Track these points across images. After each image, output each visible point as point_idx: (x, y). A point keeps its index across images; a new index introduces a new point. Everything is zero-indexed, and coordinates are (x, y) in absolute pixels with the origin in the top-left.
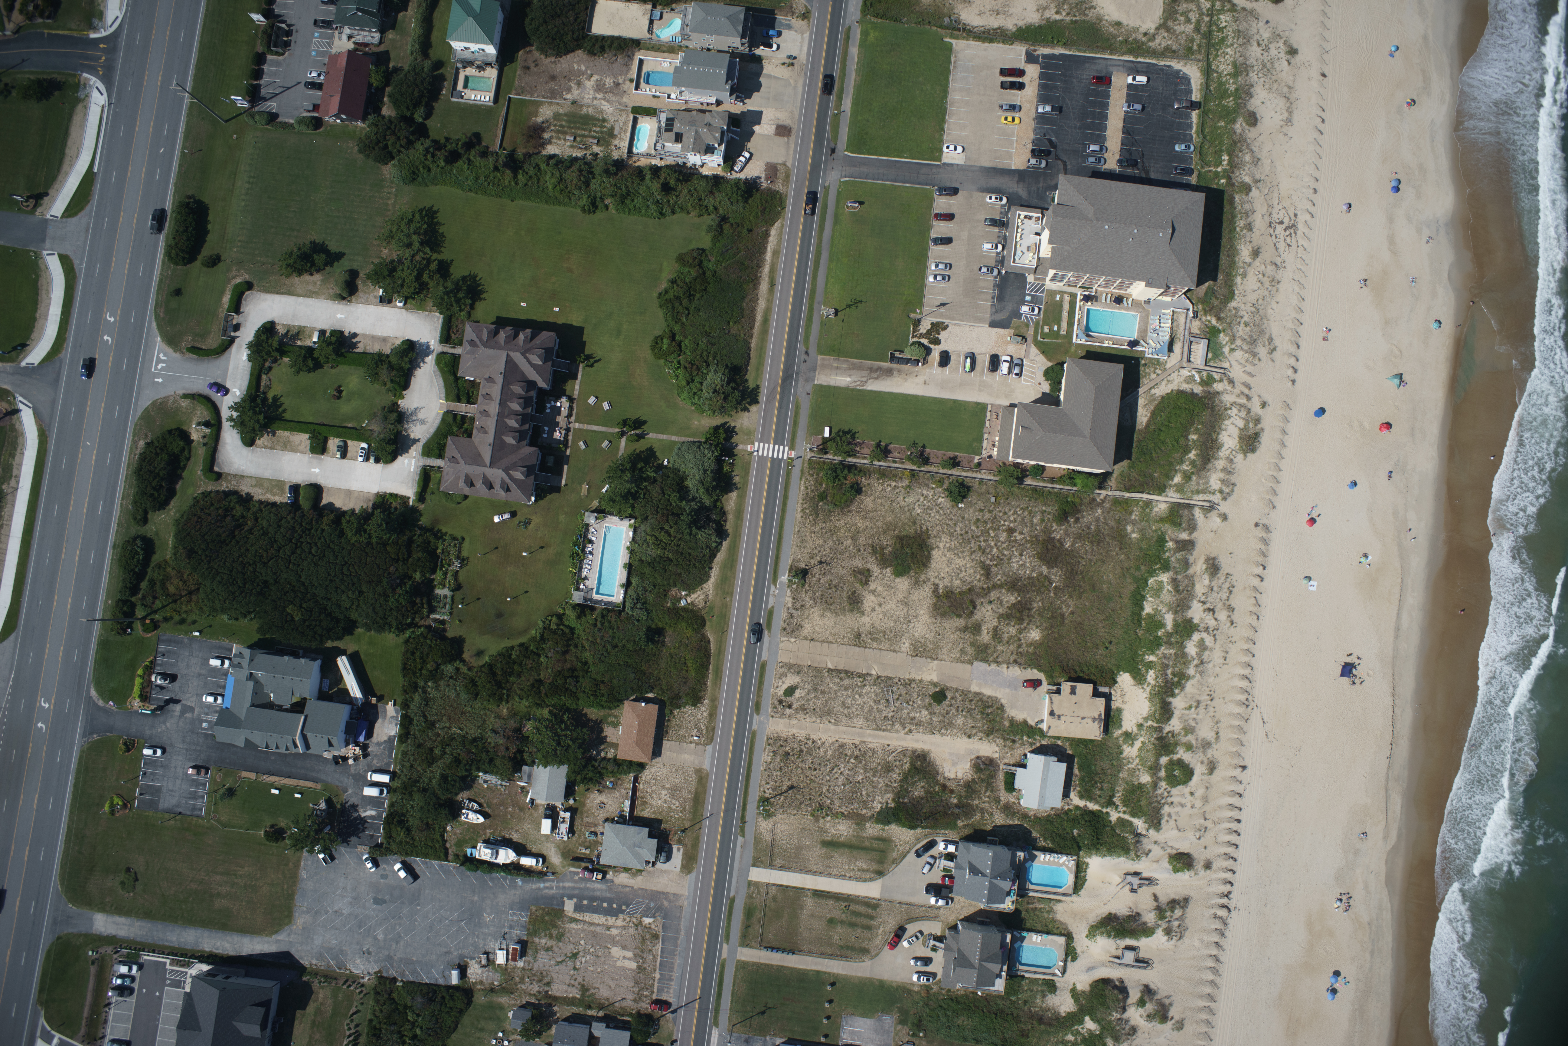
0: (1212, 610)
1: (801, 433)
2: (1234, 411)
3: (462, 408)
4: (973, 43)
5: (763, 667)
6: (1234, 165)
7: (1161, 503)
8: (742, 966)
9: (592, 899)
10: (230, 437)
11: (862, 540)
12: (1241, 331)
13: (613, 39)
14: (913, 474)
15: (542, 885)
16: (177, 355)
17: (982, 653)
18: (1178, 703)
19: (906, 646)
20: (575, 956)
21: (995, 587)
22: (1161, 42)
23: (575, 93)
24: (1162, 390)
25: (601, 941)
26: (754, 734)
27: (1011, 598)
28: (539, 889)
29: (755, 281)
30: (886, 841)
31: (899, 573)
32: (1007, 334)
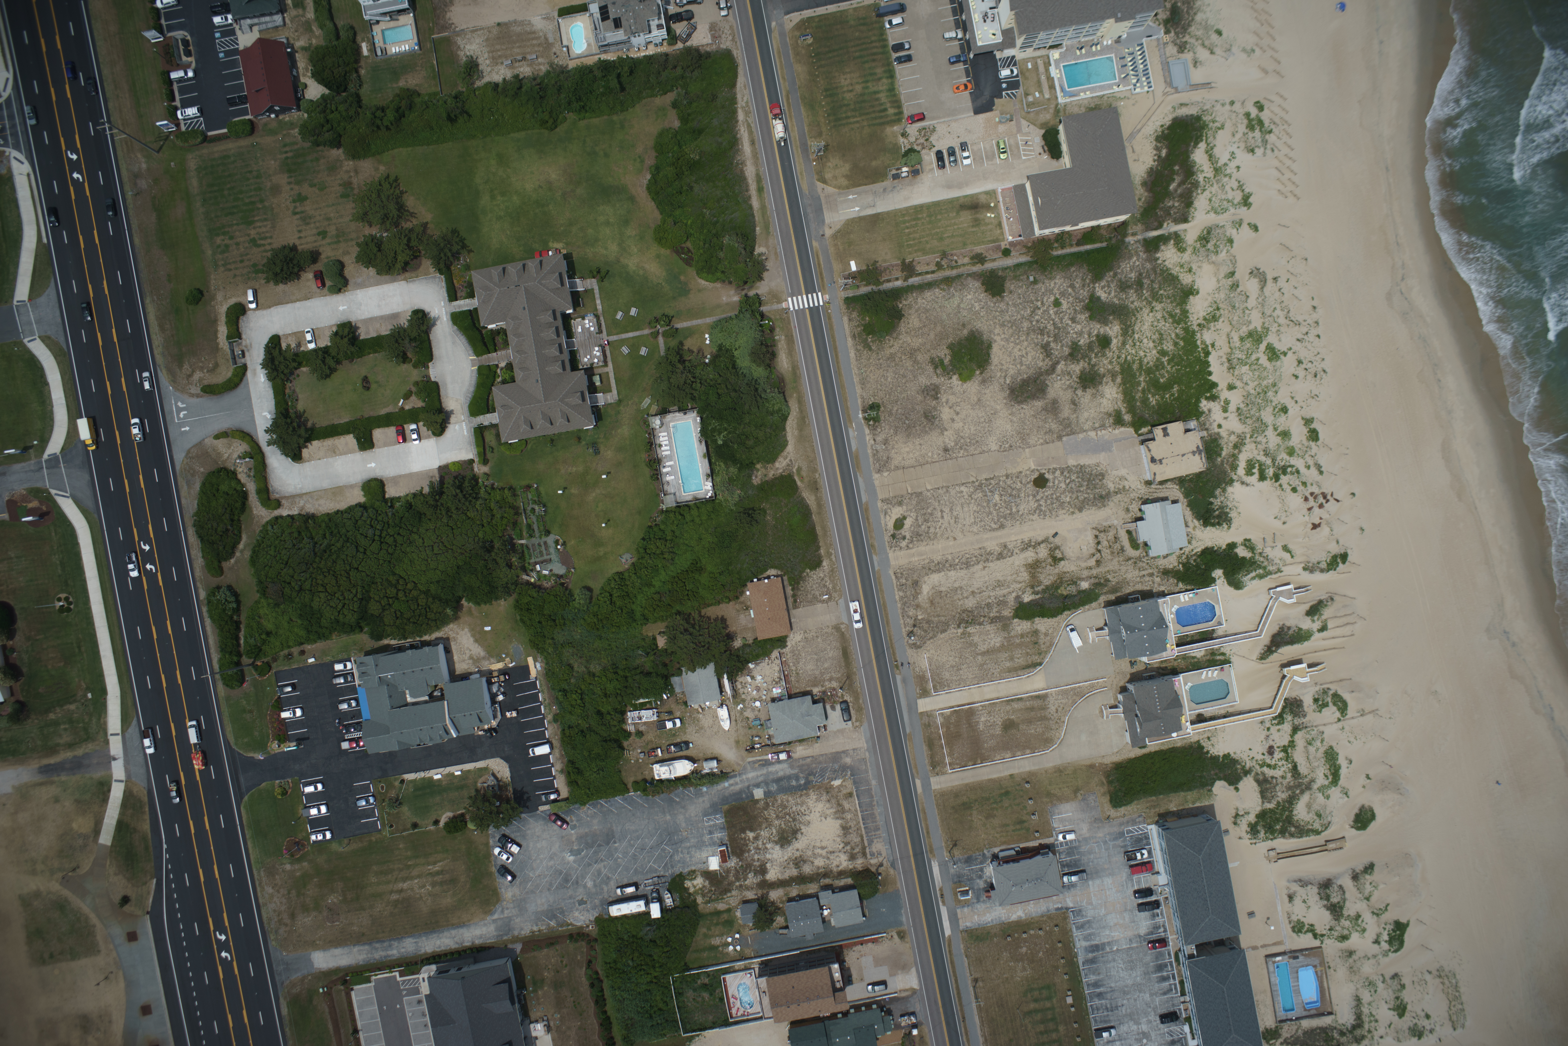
1: (829, 276)
3: (494, 360)
5: (867, 510)
7: (1192, 230)
8: (940, 793)
9: (778, 780)
10: (276, 461)
11: (919, 358)
14: (947, 283)
15: (726, 784)
16: (195, 400)
17: (1068, 428)
19: (994, 445)
21: (1060, 362)
28: (725, 788)
31: (966, 379)
32: (994, 118)
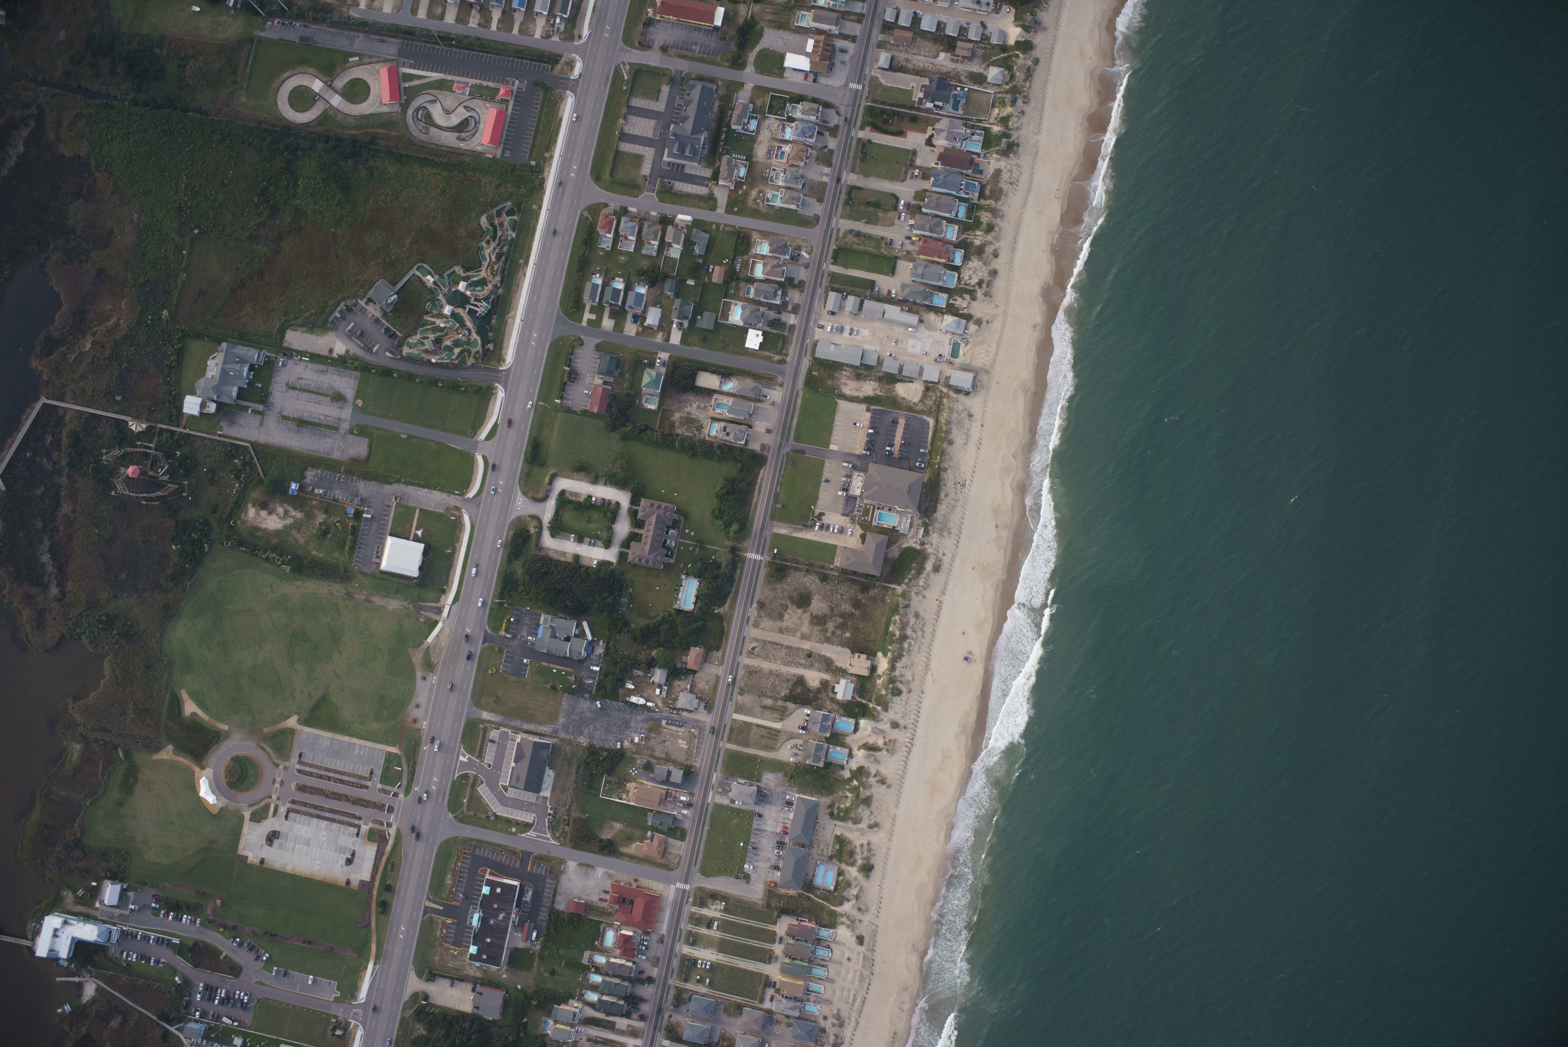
0: (915, 632)
1: (766, 550)
2: (932, 556)
3: (637, 531)
4: (846, 402)
5: (744, 638)
6: (941, 461)
7: (899, 589)
8: (727, 750)
9: (673, 720)
10: (546, 535)
11: (785, 593)
12: (937, 525)
13: (706, 389)
14: (807, 571)
15: (654, 713)
16: (526, 500)
17: (828, 640)
18: (899, 665)
19: (798, 635)
20: (664, 742)
21: (835, 616)
22: (920, 407)
23: (688, 409)
24: (905, 545)
25: (675, 736)
26: (738, 664)
27: (840, 620)
28: (653, 715)
29: (753, 490)
30: (785, 708)
31: (799, 607)
32: (848, 519)
